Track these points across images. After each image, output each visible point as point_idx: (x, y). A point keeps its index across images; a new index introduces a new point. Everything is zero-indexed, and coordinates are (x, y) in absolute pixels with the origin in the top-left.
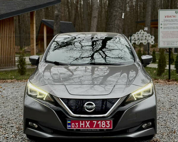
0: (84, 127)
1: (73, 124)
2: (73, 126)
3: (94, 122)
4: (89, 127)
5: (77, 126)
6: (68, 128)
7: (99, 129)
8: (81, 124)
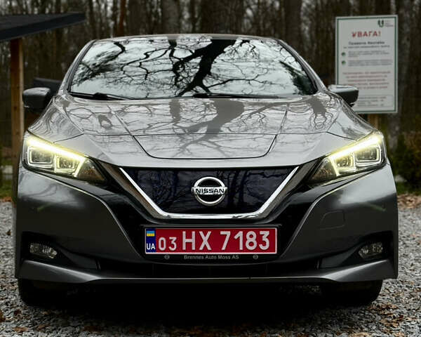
0: (194, 248)
1: (162, 241)
2: (162, 246)
3: (222, 233)
4: (209, 248)
5: (173, 246)
6: (148, 251)
7: (239, 255)
8: (185, 240)
